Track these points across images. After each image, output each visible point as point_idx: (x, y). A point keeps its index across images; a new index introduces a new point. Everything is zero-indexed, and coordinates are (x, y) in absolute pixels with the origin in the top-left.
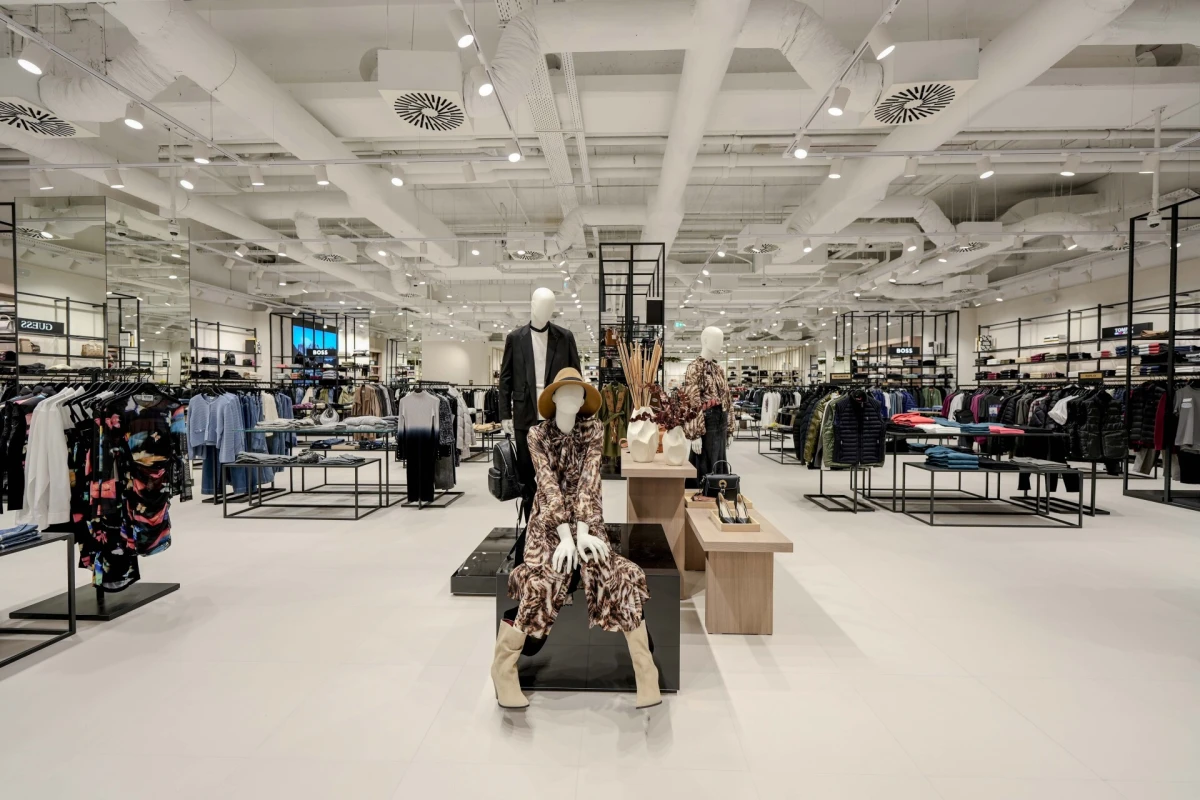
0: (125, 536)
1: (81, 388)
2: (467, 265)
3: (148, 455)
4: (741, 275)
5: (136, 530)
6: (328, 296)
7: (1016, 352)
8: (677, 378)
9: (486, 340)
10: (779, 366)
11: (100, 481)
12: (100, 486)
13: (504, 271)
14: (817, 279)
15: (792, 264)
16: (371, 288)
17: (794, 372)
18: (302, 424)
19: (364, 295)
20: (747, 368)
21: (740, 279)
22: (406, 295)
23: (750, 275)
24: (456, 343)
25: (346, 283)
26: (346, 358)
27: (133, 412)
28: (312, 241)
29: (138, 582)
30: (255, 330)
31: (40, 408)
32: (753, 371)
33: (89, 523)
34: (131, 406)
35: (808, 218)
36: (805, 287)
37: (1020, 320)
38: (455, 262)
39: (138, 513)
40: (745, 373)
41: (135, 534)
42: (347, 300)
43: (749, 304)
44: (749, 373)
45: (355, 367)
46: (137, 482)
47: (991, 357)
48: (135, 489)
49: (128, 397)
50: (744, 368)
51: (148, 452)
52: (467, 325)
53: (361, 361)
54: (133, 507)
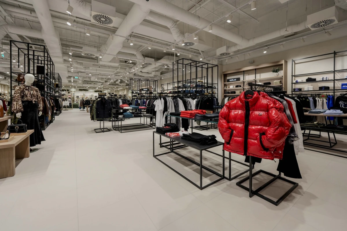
4: (93, 63)
7: (167, 91)
8: (89, 97)
10: (121, 93)
14: (119, 68)
15: (108, 62)
17: (125, 95)
20: (110, 93)
21: (93, 65)
23: (97, 64)
32: (112, 95)
35: (104, 48)
36: (117, 70)
37: (168, 83)
40: (110, 95)
43: (99, 73)
44: (111, 95)
47: (164, 92)
50: (109, 93)
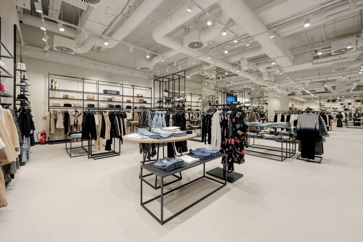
0: (234, 157)
1: (221, 110)
2: (296, 65)
3: (240, 132)
5: (238, 156)
6: (242, 84)
9: (287, 96)
11: (231, 139)
12: (231, 140)
13: (313, 64)
16: (255, 80)
18: (253, 124)
19: (252, 83)
22: (267, 81)
24: (277, 98)
25: (248, 79)
26: (242, 104)
27: (237, 117)
28: (245, 66)
29: (233, 171)
30: (218, 97)
31: (214, 116)
33: (224, 151)
34: (237, 116)
38: (292, 64)
39: (238, 150)
41: (237, 157)
42: (247, 85)
45: (245, 107)
46: (238, 140)
48: (238, 142)
49: (236, 113)
51: (240, 131)
52: (283, 90)
53: (247, 105)
54: (237, 148)
